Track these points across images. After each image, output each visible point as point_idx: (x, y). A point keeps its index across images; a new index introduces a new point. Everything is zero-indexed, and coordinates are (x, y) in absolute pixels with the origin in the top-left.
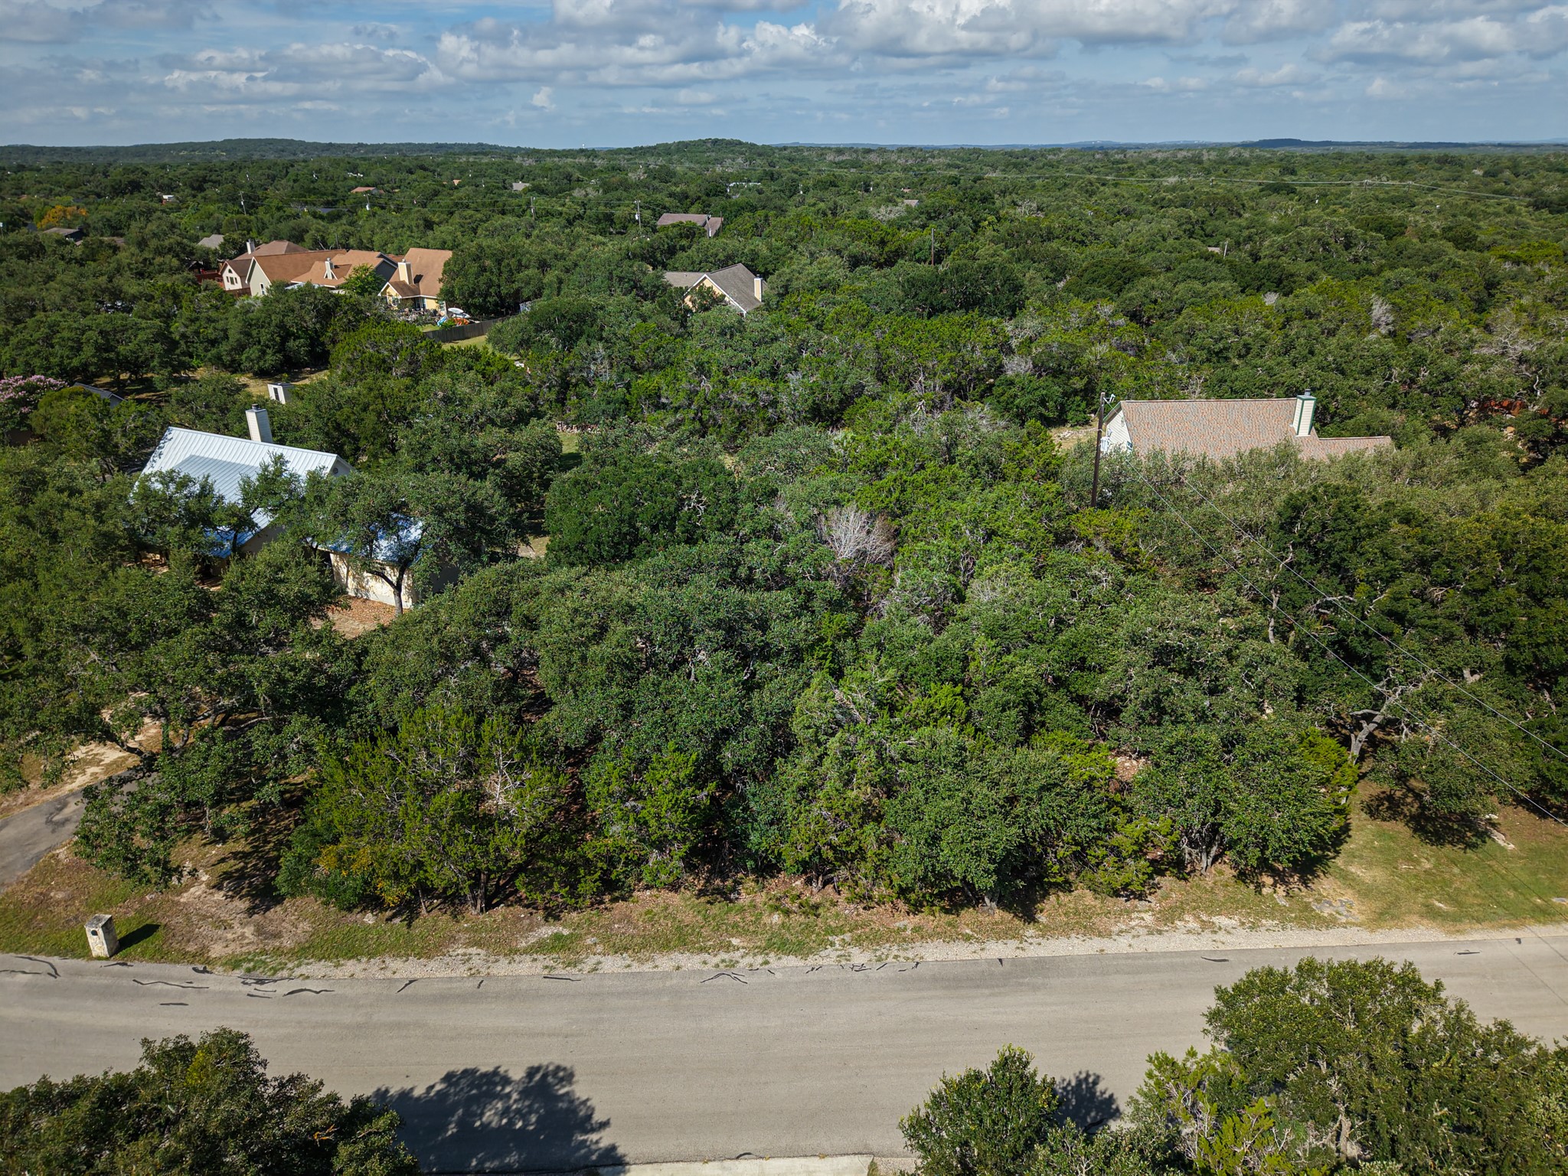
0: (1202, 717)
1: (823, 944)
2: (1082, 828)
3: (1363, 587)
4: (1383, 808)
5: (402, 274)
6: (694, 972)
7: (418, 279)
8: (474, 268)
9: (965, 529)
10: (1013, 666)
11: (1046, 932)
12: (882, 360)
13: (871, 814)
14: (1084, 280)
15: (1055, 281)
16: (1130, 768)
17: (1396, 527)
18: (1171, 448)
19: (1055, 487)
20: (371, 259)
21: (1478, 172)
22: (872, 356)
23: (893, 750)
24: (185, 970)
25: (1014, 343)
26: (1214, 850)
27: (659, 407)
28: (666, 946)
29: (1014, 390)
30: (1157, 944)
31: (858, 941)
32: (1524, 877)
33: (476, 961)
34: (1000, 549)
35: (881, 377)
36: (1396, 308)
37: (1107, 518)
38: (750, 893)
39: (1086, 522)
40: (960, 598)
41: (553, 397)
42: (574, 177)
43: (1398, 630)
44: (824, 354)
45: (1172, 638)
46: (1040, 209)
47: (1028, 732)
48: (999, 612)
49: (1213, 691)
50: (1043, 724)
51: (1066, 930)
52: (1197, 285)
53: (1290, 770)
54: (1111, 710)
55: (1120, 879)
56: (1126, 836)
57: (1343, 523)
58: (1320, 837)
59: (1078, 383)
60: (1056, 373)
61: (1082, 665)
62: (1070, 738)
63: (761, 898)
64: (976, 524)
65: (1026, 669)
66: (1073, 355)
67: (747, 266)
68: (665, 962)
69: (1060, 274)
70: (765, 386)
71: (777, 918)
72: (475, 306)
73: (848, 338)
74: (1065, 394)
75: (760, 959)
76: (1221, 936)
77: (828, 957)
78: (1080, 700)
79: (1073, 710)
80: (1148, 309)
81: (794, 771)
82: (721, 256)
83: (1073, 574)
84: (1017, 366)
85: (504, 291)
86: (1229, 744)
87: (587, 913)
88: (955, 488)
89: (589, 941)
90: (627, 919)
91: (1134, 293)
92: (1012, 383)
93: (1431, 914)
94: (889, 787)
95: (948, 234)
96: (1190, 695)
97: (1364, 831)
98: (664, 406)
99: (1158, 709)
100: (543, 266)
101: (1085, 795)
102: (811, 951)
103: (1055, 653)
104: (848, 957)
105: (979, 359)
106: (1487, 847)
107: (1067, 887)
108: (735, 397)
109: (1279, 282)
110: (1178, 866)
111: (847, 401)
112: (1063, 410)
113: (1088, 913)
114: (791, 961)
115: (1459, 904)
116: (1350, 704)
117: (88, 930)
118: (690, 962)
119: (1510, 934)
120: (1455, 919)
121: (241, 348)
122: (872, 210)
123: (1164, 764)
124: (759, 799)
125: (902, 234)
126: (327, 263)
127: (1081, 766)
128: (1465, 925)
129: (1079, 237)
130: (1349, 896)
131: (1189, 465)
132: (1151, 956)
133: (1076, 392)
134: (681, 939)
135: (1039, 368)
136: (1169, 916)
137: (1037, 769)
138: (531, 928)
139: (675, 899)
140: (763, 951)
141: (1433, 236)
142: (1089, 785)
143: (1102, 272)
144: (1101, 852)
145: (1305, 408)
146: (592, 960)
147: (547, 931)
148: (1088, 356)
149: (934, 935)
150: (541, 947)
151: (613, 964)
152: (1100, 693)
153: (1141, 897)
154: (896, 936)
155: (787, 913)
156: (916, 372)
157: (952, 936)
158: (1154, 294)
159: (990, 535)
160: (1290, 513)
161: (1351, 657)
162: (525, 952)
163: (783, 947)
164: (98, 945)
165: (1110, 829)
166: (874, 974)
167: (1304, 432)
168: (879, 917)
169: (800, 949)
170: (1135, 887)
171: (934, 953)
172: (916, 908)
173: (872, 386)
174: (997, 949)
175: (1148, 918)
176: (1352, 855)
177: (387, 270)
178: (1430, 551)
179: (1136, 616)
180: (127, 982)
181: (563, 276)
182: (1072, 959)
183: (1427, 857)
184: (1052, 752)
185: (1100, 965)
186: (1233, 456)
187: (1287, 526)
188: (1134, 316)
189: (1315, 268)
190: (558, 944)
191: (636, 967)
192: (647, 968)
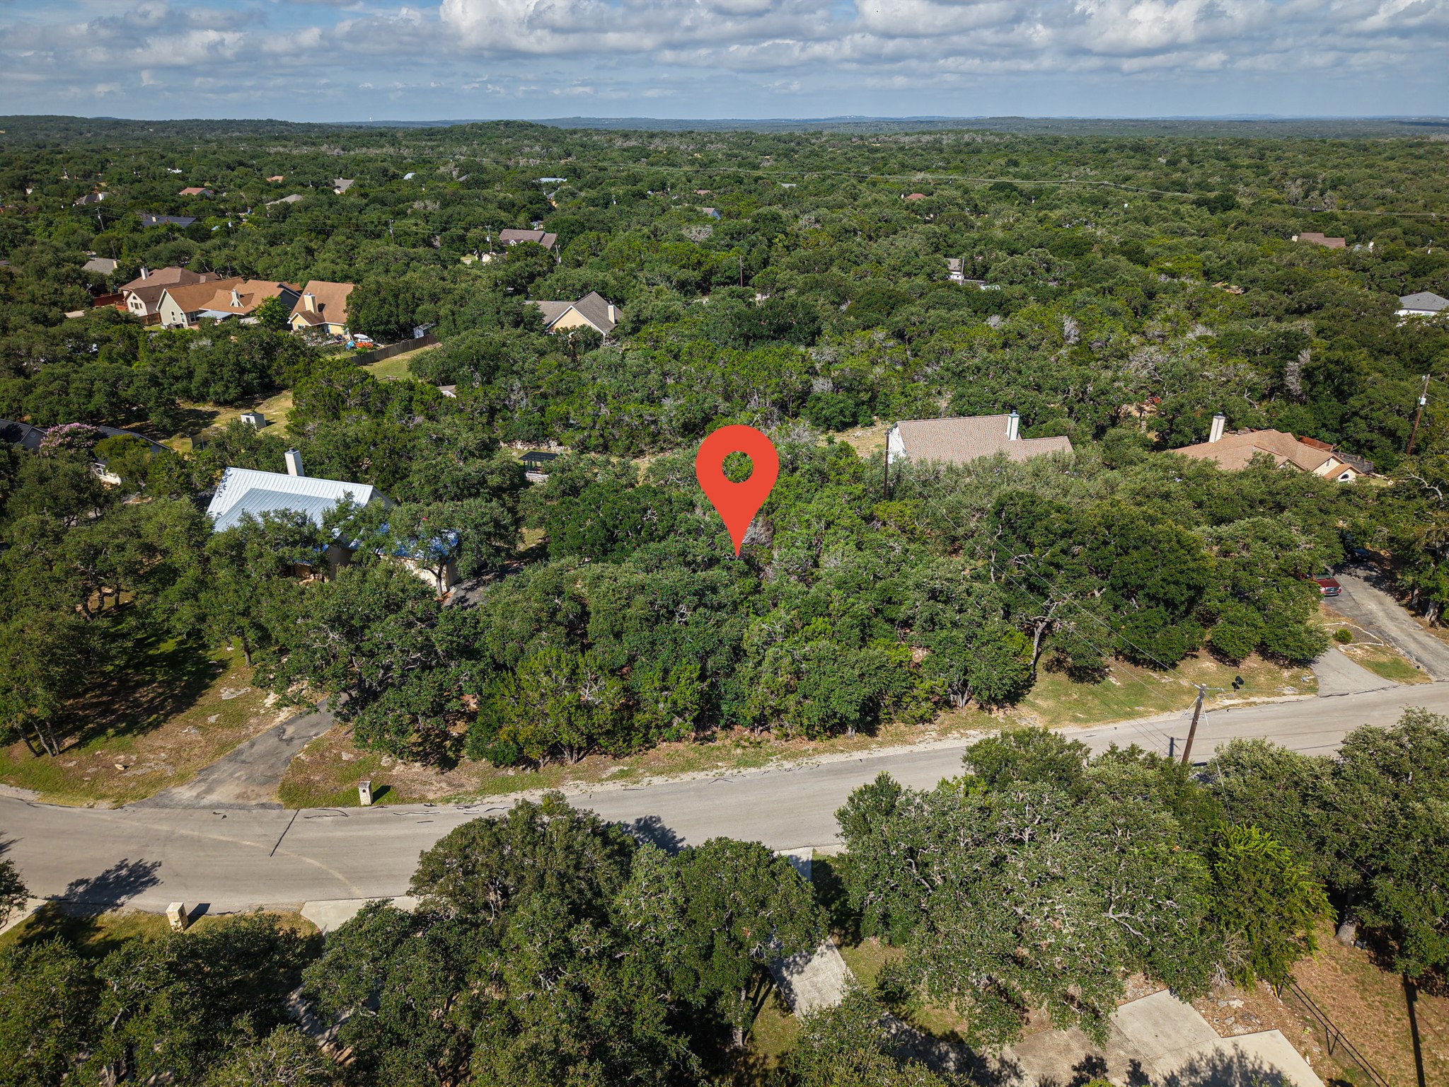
0: (955, 624)
1: (767, 761)
2: (897, 688)
3: (1037, 549)
4: (1056, 665)
5: (308, 303)
6: (703, 780)
7: (321, 307)
8: (376, 302)
9: (814, 521)
10: (853, 604)
11: (881, 745)
12: (728, 384)
13: (790, 690)
14: (861, 305)
15: (839, 304)
16: (919, 655)
17: (1054, 515)
18: (930, 455)
19: (861, 486)
20: (271, 290)
21: (1163, 160)
22: (720, 382)
23: (798, 654)
24: (419, 807)
25: (818, 366)
26: (966, 697)
27: (568, 426)
28: (683, 770)
29: (821, 405)
30: (939, 746)
31: (785, 758)
32: (1122, 698)
33: (582, 787)
34: (835, 534)
35: (728, 398)
36: (1081, 324)
37: (896, 506)
38: (723, 739)
39: (881, 509)
40: (816, 565)
41: (485, 421)
42: (390, 173)
43: (1055, 572)
44: (684, 380)
45: (937, 585)
46: (817, 221)
47: (864, 641)
48: (841, 573)
49: (960, 611)
50: (871, 636)
51: (892, 743)
52: (943, 312)
53: (1000, 649)
54: (907, 624)
55: (919, 713)
56: (921, 690)
57: (1026, 514)
58: (1015, 682)
59: (865, 396)
60: (849, 390)
61: (889, 601)
62: (887, 641)
63: (728, 742)
64: (819, 518)
65: (862, 606)
66: (860, 376)
67: (600, 294)
68: (686, 777)
69: (844, 299)
70: (647, 410)
71: (739, 751)
72: (378, 332)
73: (701, 369)
74: (857, 405)
75: (736, 771)
76: (971, 739)
77: (771, 767)
78: (892, 621)
79: (887, 626)
80: (909, 332)
81: (745, 669)
82: (578, 286)
83: (880, 546)
84: (821, 386)
85: (402, 320)
86: (970, 639)
87: (634, 757)
88: (800, 491)
89: (641, 771)
90: (657, 758)
91: (898, 318)
92: (819, 399)
93: (1076, 720)
94: (798, 674)
95: (749, 252)
96: (950, 614)
97: (1044, 680)
98: (571, 425)
99: (932, 621)
100: (435, 298)
101: (898, 670)
102: (761, 765)
103: (874, 595)
104: (782, 765)
105: (796, 383)
106: (1104, 683)
107: (890, 721)
108: (626, 418)
109: (1000, 306)
110: (949, 705)
111: (707, 419)
112: (854, 415)
113: (902, 734)
114: (752, 770)
115: (1090, 714)
116: (1032, 613)
117: (361, 790)
118: (700, 776)
119: (1112, 726)
120: (1087, 721)
121: (206, 383)
122: (684, 232)
123: (937, 651)
124: (728, 686)
125: (714, 254)
126: (234, 294)
127: (895, 656)
128: (1091, 724)
129: (853, 258)
130: (1035, 714)
131: (943, 468)
132: (936, 751)
133: (863, 403)
134: (690, 766)
135: (837, 387)
136: (944, 732)
137: (872, 659)
138: (606, 768)
139: (680, 746)
140: (738, 766)
141: (1113, 250)
142: (900, 665)
143: (874, 299)
144: (908, 700)
145: (1013, 422)
146: (646, 780)
147: (615, 769)
148: (871, 377)
149: (824, 751)
150: (614, 777)
151: (658, 780)
152: (902, 616)
153: (930, 721)
154: (804, 753)
155: (744, 747)
156: (752, 394)
157: (832, 749)
158: (913, 319)
159: (828, 526)
160: (998, 507)
161: (1032, 588)
162: (607, 779)
163: (747, 764)
164: (365, 798)
165: (912, 687)
166: (797, 772)
167: (1013, 437)
168: (793, 745)
169: (755, 764)
170: (927, 716)
171: (826, 759)
172: (812, 738)
173: (723, 406)
174: (857, 755)
175: (934, 734)
176: (1038, 695)
177: (289, 300)
178: (1071, 528)
179: (918, 573)
180: (391, 815)
181: (456, 309)
182: (897, 756)
183: (1076, 691)
184: (880, 649)
185: (911, 758)
186: (969, 461)
187: (998, 514)
188: (900, 335)
189: (1025, 290)
190: (622, 775)
191: (671, 781)
192: (677, 780)
